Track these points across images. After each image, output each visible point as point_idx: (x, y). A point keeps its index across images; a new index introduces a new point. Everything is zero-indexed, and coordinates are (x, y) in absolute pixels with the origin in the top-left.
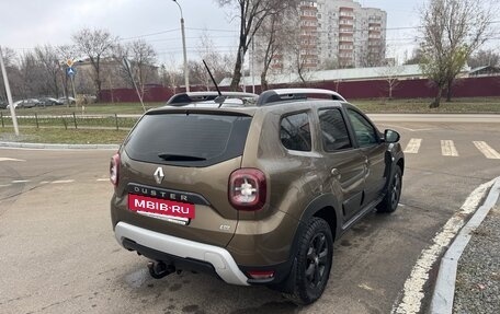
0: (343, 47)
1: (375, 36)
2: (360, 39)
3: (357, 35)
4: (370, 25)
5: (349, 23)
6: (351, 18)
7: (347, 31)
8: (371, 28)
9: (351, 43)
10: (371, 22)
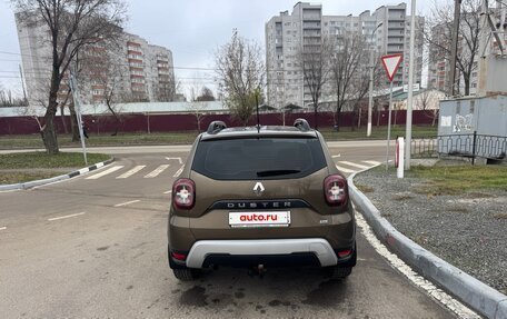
0: (136, 81)
1: (164, 73)
2: (150, 75)
3: (147, 70)
4: (158, 62)
5: (138, 58)
6: (139, 54)
7: (137, 65)
8: (160, 65)
9: (142, 77)
10: (159, 59)
